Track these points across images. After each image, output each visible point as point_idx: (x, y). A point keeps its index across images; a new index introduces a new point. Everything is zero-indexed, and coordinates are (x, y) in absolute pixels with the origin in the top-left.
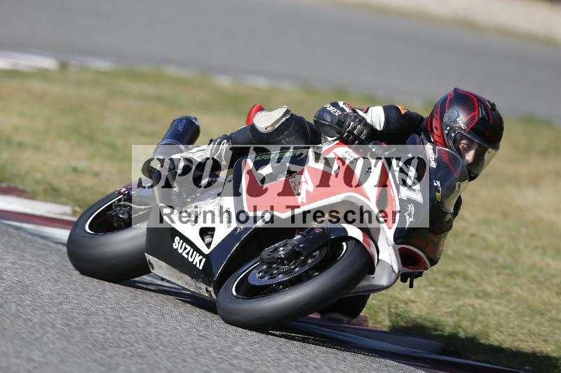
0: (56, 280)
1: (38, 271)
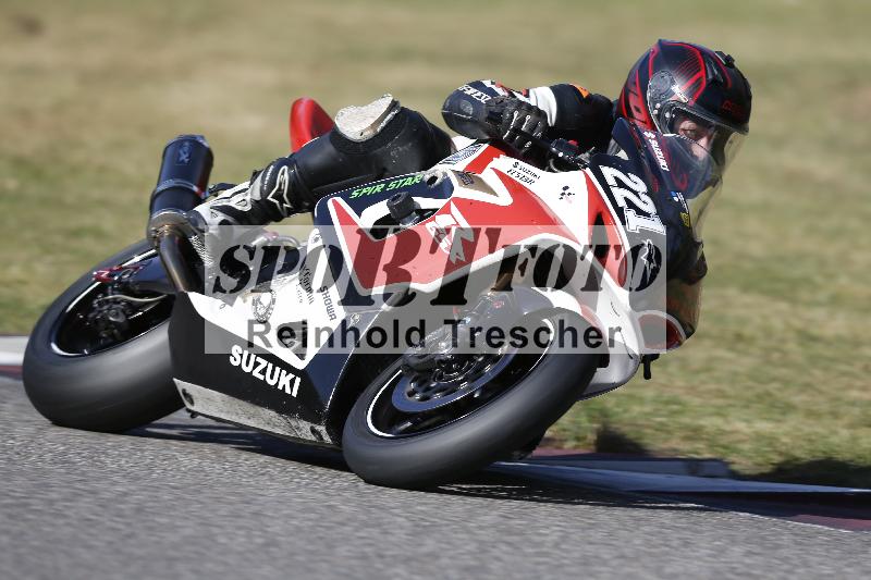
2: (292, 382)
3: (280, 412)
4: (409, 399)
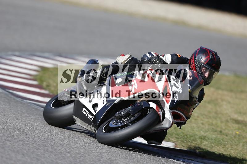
0: (125, 158)
1: (118, 154)
2: (92, 117)
3: (89, 125)
4: (112, 124)
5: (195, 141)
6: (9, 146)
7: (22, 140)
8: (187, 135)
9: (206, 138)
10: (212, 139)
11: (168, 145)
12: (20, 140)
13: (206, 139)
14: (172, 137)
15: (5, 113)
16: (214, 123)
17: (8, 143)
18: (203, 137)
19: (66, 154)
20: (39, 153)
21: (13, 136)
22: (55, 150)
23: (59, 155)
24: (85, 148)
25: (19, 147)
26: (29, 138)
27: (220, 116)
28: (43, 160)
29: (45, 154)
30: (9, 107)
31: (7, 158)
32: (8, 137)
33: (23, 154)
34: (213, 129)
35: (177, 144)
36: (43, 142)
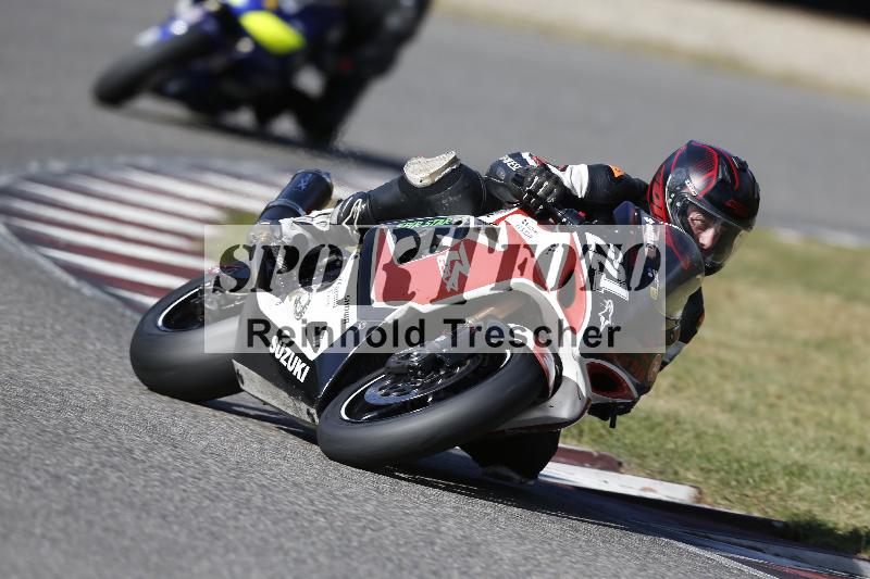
0: (521, 537)
1: (494, 521)
5: (767, 482)
6: (115, 485)
7: (161, 468)
8: (738, 461)
9: (810, 473)
10: (828, 477)
11: (673, 496)
12: (151, 467)
13: (808, 478)
14: (687, 465)
15: (103, 369)
16: (837, 418)
17: (113, 477)
18: (795, 469)
19: (315, 518)
20: (219, 514)
21: (131, 451)
22: (274, 503)
23: (290, 521)
24: (380, 497)
25: (149, 489)
26: (183, 458)
27: (857, 394)
28: (231, 537)
29: (241, 517)
30: (116, 347)
31: (106, 529)
32: (110, 453)
33: (164, 517)
34: (832, 439)
35: (705, 491)
36: (233, 473)
